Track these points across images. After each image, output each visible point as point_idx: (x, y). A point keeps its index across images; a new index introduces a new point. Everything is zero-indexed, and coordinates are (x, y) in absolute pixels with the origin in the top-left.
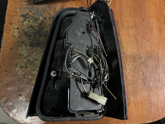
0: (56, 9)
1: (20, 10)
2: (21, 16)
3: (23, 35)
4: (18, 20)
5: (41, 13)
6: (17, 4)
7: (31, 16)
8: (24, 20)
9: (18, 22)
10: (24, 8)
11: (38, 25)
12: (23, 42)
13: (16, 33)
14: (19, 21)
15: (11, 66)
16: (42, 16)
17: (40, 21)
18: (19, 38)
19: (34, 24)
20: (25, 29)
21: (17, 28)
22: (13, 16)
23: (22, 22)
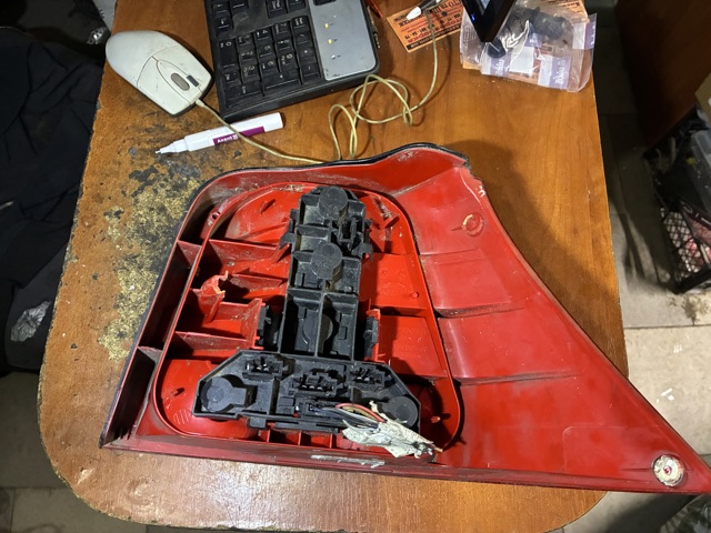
0: (240, 154)
1: (129, 156)
2: (131, 176)
3: (133, 236)
4: (122, 187)
5: (192, 168)
6: (123, 138)
7: (163, 175)
8: (142, 189)
9: (122, 196)
10: (144, 150)
11: (182, 206)
12: (132, 258)
13: (113, 229)
14: (124, 192)
15: (91, 331)
16: (195, 175)
17: (190, 192)
18: (121, 245)
19: (170, 202)
20: (141, 216)
21: (118, 213)
22: (107, 175)
23: (136, 194)
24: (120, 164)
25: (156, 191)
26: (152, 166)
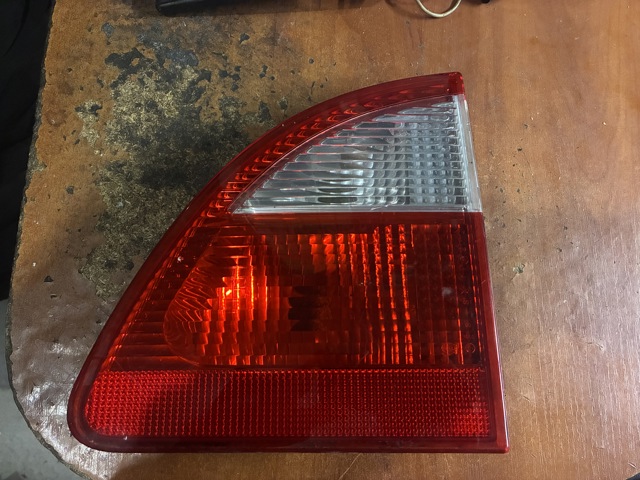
1: (103, 35)
2: (108, 61)
3: (116, 136)
4: (97, 75)
6: (94, 11)
7: (149, 61)
10: (121, 27)
11: (177, 102)
12: (117, 167)
13: (88, 129)
14: (99, 81)
15: (70, 260)
16: (193, 64)
17: (186, 84)
18: (101, 150)
19: (161, 96)
20: (124, 113)
22: (76, 59)
23: (114, 85)
24: (92, 45)
25: (141, 82)
26: (135, 49)
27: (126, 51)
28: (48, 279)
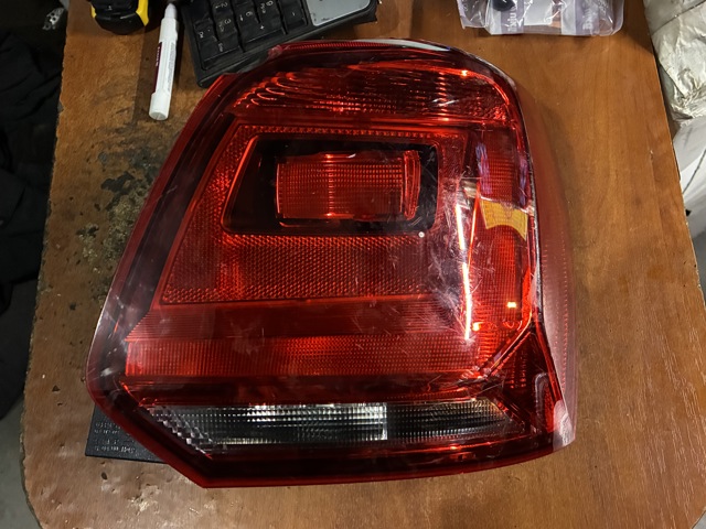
1: (99, 163)
2: (103, 186)
4: (94, 200)
6: (91, 143)
7: (140, 181)
8: (116, 201)
9: (95, 210)
10: (114, 154)
13: (88, 250)
14: (97, 206)
15: (73, 370)
18: (99, 267)
20: (118, 231)
21: (92, 231)
22: (77, 188)
23: (110, 206)
24: (90, 173)
25: (133, 201)
26: (126, 172)
27: (119, 175)
28: (55, 389)
